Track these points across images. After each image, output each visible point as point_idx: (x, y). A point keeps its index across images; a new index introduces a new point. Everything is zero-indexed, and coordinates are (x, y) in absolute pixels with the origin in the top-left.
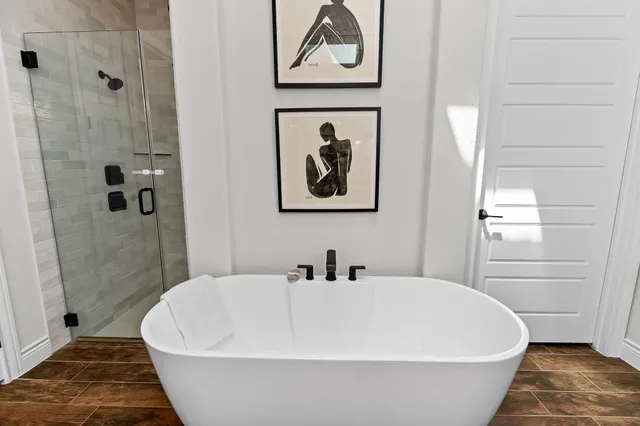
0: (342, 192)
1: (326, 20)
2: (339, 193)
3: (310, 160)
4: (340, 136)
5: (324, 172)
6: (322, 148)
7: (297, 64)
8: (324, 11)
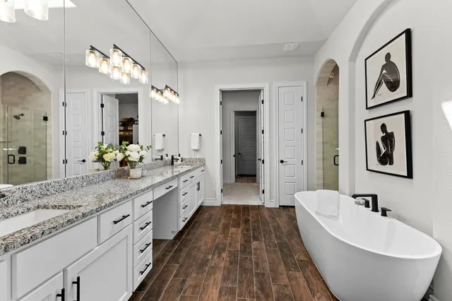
0: (391, 163)
1: (384, 71)
2: (390, 164)
3: (378, 144)
4: (389, 130)
5: (383, 151)
6: (382, 137)
7: (374, 96)
8: (384, 67)
